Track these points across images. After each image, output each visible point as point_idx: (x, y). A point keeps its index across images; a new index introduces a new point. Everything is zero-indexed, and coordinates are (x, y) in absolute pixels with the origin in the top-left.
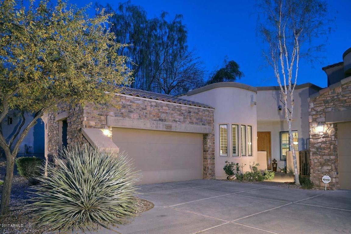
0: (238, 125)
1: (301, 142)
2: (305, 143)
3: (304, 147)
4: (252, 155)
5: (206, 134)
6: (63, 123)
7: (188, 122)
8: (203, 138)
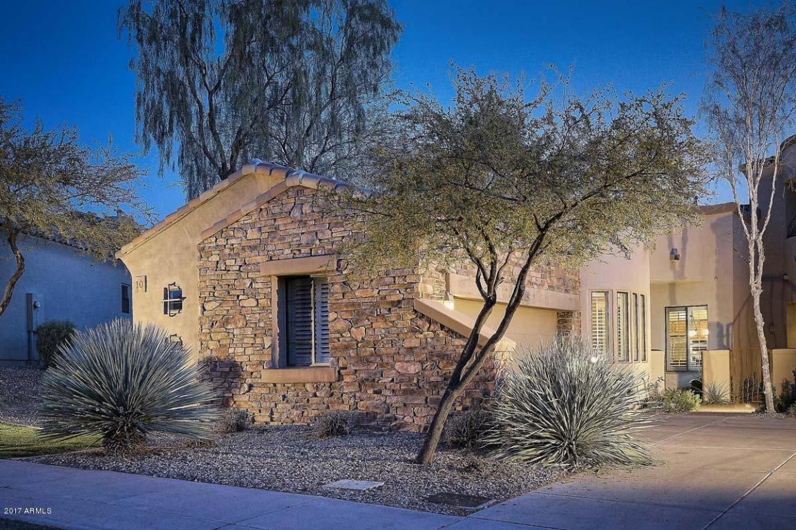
0: (627, 293)
1: (716, 331)
2: (725, 332)
3: (722, 342)
4: (637, 360)
5: (568, 313)
6: (278, 280)
7: (546, 286)
8: (559, 321)
